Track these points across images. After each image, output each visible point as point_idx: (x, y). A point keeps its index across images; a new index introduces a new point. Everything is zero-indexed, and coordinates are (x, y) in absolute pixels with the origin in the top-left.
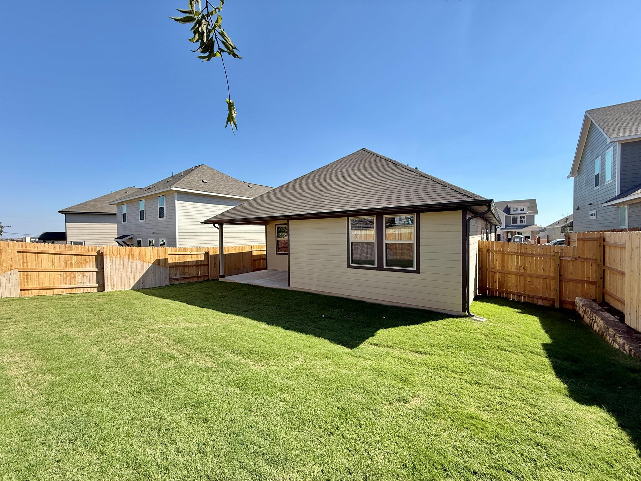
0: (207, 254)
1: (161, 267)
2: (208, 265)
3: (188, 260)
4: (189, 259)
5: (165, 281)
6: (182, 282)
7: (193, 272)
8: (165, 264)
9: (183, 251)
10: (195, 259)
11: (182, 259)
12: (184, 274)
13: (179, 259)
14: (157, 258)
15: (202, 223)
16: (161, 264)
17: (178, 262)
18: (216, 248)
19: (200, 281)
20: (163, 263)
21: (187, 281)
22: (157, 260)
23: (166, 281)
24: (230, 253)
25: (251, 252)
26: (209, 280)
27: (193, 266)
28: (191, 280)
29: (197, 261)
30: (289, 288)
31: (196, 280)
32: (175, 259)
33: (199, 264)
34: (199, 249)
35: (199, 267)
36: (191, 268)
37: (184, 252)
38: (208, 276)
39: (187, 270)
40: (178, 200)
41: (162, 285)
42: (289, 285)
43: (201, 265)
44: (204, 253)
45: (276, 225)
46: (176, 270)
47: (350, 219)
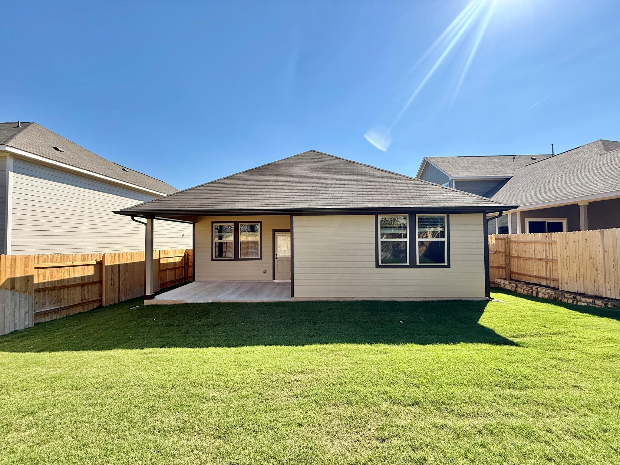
0: (99, 265)
1: (17, 294)
2: (101, 282)
3: (67, 277)
4: (68, 274)
5: (25, 320)
6: (55, 317)
7: (76, 296)
8: (27, 286)
9: (59, 261)
10: (79, 273)
11: (58, 276)
12: (60, 301)
13: (51, 275)
14: (9, 276)
15: (116, 213)
16: (17, 286)
17: (50, 280)
18: (115, 255)
19: (86, 310)
20: (21, 286)
21: (64, 314)
22: (9, 280)
23: (27, 318)
24: (133, 262)
25: (159, 260)
26: (101, 307)
27: (75, 286)
28: (72, 312)
29: (82, 277)
30: (292, 300)
31: (79, 310)
32: (44, 276)
33: (86, 281)
34: (86, 256)
35: (86, 287)
36: (72, 291)
37: (61, 262)
38: (101, 300)
39: (65, 293)
40: (14, 172)
41: (18, 329)
42: (292, 296)
43: (89, 284)
44: (95, 263)
45: (213, 223)
46: (44, 295)
47: (380, 217)
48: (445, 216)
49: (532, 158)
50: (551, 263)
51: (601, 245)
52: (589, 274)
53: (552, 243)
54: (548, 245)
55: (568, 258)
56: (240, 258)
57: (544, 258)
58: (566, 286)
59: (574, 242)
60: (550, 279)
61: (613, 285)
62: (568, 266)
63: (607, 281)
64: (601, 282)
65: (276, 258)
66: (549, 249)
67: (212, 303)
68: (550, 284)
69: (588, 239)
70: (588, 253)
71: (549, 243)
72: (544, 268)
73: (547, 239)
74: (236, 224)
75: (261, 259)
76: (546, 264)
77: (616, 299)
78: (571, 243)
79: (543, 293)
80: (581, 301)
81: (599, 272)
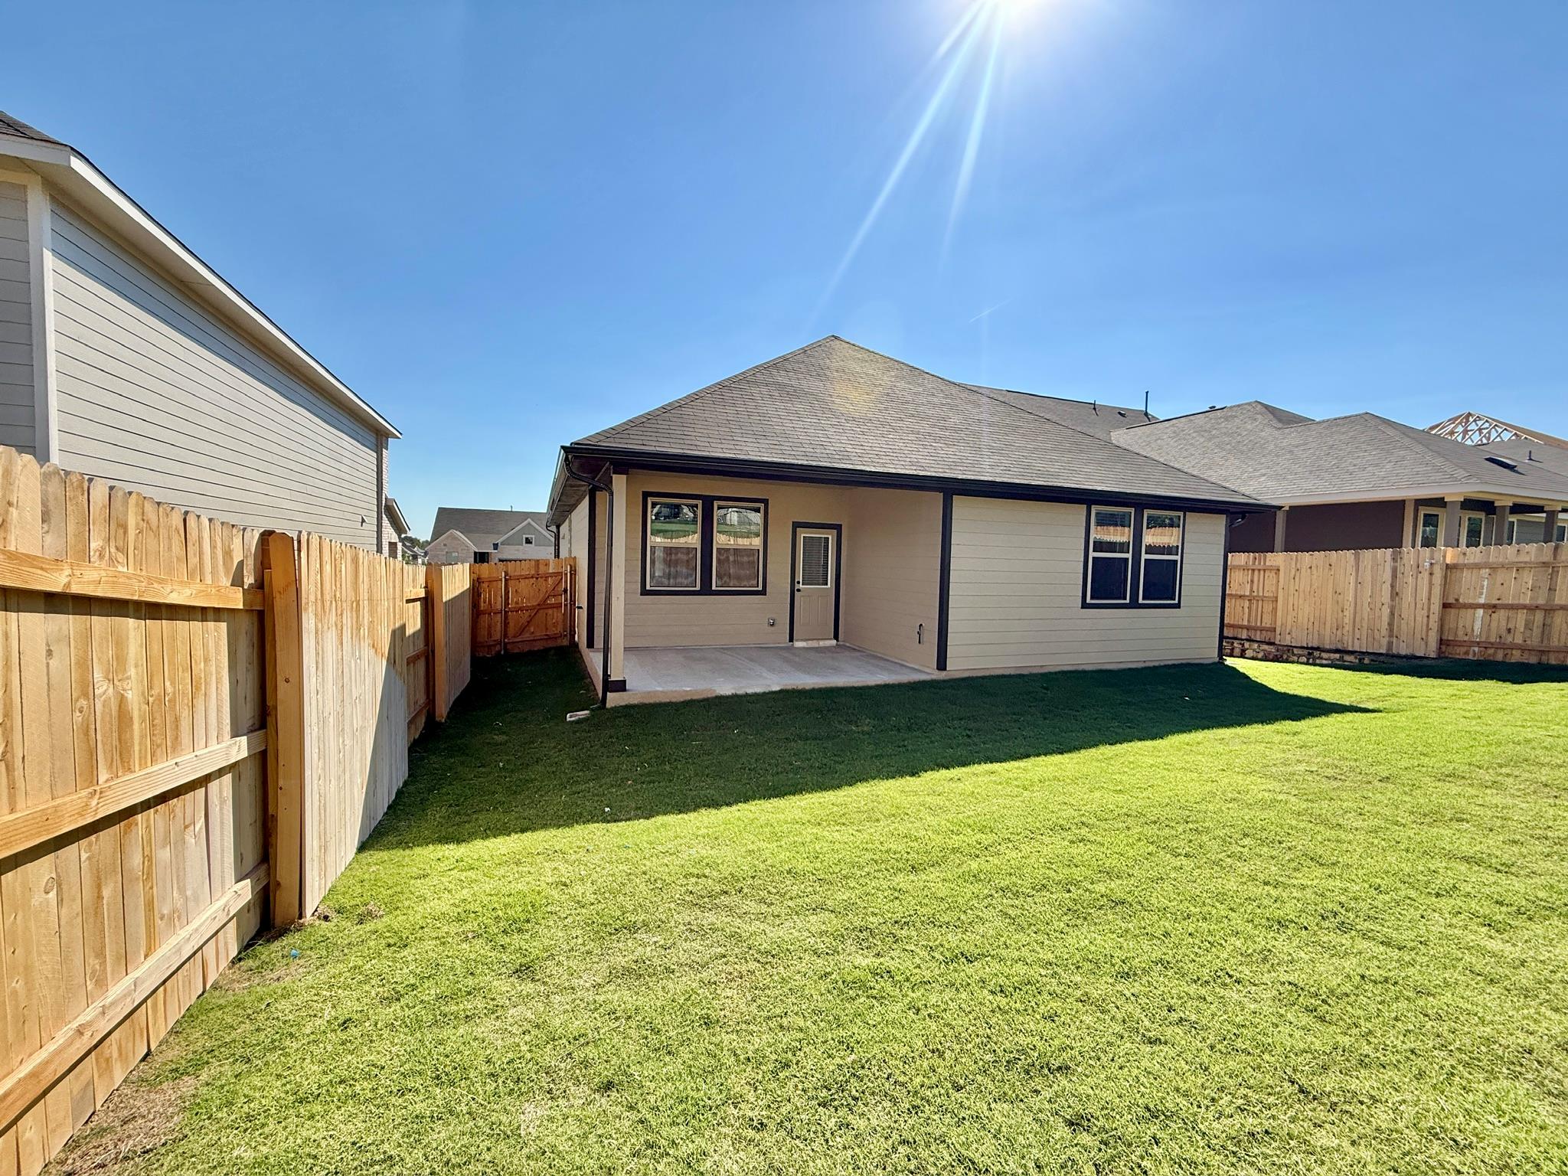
5: (402, 760)
22: (392, 638)
26: (433, 723)
30: (941, 675)
38: (431, 705)
42: (942, 665)
45: (646, 495)
47: (1094, 509)
48: (1181, 514)
49: (1120, 413)
50: (1260, 603)
51: (1354, 574)
52: (1329, 618)
53: (1264, 570)
54: (1256, 572)
55: (1296, 594)
56: (714, 588)
57: (1248, 593)
58: (1288, 637)
59: (1311, 568)
60: (1255, 629)
61: (1365, 633)
62: (1296, 606)
63: (1358, 626)
64: (1347, 628)
65: (799, 590)
66: (1259, 581)
67: (781, 691)
68: (1255, 635)
69: (1333, 564)
70: (1331, 585)
71: (1259, 570)
72: (1246, 610)
73: (1257, 563)
74: (708, 502)
75: (763, 592)
76: (1250, 604)
77: (1367, 652)
78: (1303, 571)
79: (1254, 650)
80: (1322, 658)
81: (1346, 613)
